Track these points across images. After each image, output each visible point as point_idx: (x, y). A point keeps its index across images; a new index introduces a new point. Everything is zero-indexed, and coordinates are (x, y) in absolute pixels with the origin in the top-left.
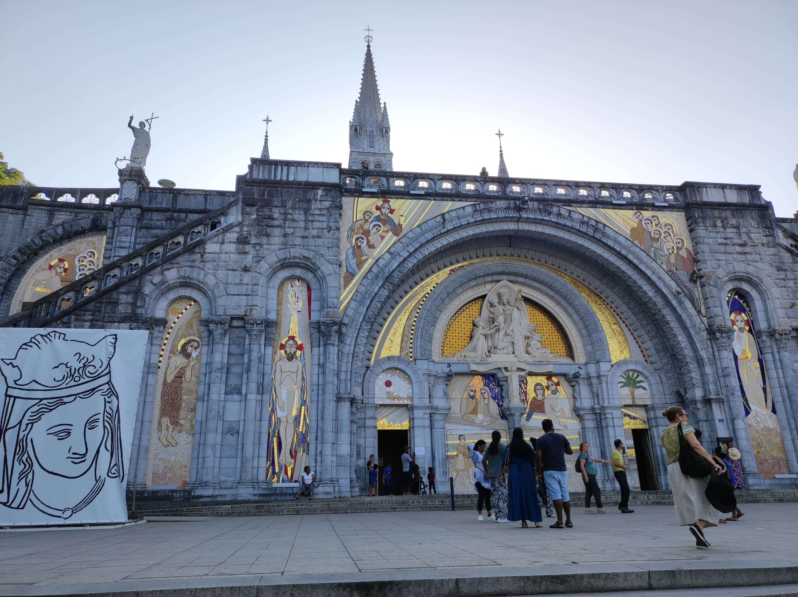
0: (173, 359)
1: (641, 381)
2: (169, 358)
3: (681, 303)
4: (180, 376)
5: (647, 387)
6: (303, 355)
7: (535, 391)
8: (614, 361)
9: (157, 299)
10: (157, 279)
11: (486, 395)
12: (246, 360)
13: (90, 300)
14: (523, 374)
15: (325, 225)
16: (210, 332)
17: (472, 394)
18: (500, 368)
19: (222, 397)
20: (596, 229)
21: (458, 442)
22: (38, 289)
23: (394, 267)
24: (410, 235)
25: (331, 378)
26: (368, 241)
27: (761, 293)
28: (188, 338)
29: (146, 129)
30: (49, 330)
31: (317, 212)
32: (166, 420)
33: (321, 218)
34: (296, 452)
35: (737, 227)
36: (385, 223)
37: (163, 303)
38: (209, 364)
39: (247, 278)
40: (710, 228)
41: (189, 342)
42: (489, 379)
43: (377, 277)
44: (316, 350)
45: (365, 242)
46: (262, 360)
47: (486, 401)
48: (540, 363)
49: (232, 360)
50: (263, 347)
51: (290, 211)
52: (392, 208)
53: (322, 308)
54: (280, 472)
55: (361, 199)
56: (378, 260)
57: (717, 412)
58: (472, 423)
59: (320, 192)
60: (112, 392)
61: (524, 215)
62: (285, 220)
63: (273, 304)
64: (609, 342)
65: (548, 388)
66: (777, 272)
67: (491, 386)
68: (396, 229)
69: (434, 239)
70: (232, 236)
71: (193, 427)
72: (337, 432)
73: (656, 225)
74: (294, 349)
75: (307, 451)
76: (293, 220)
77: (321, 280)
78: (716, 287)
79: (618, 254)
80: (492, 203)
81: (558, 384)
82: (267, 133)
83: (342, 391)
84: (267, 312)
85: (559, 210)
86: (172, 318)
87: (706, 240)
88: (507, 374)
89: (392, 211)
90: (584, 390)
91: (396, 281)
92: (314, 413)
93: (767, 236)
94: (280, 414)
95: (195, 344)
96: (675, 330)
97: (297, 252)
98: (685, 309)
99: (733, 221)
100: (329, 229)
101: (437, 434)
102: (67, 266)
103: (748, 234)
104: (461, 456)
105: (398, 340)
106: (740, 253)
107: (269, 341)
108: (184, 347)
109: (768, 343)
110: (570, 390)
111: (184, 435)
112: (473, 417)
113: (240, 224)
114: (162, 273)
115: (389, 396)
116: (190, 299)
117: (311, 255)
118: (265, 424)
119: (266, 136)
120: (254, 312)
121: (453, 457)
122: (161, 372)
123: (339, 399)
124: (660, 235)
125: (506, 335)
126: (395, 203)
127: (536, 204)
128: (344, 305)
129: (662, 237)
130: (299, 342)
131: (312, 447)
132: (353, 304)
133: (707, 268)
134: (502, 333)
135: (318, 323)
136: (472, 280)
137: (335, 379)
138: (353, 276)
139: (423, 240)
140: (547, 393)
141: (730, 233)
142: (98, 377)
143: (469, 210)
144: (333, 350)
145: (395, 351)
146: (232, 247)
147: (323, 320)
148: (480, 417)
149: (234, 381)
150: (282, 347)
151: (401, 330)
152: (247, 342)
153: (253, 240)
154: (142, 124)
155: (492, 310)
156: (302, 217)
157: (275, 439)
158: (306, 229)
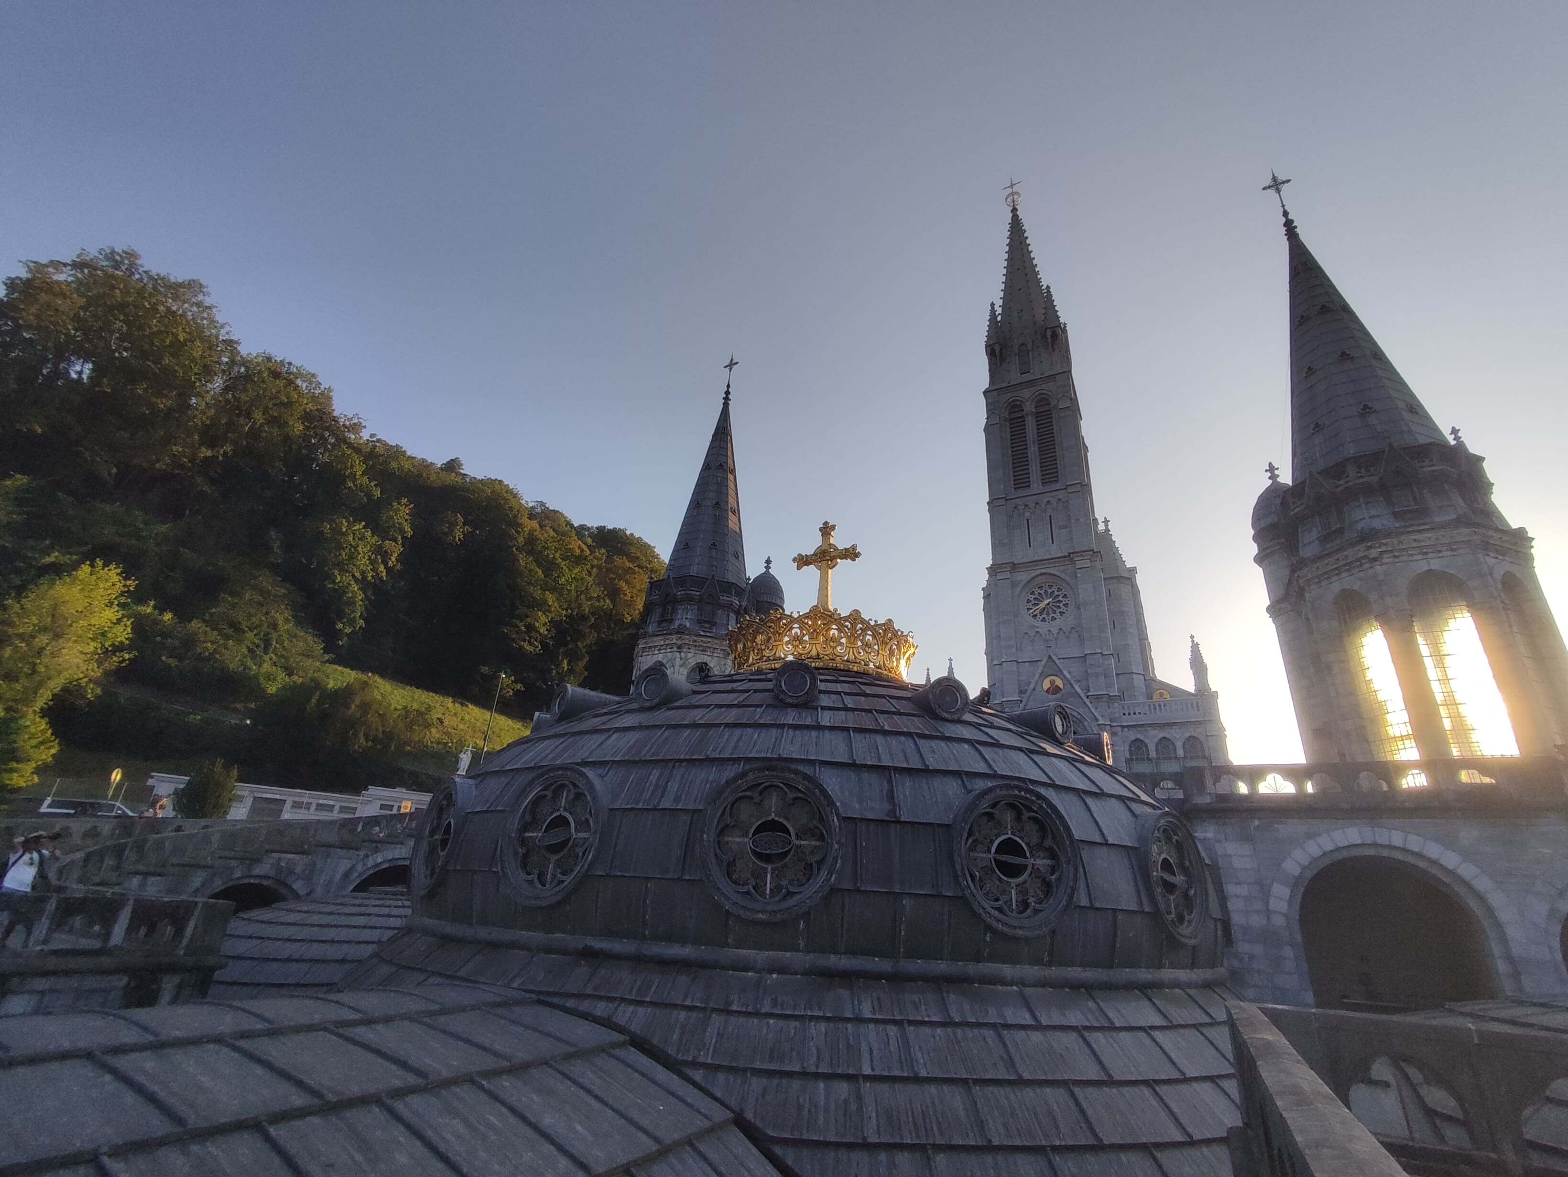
82: (728, 386)
119: (727, 393)
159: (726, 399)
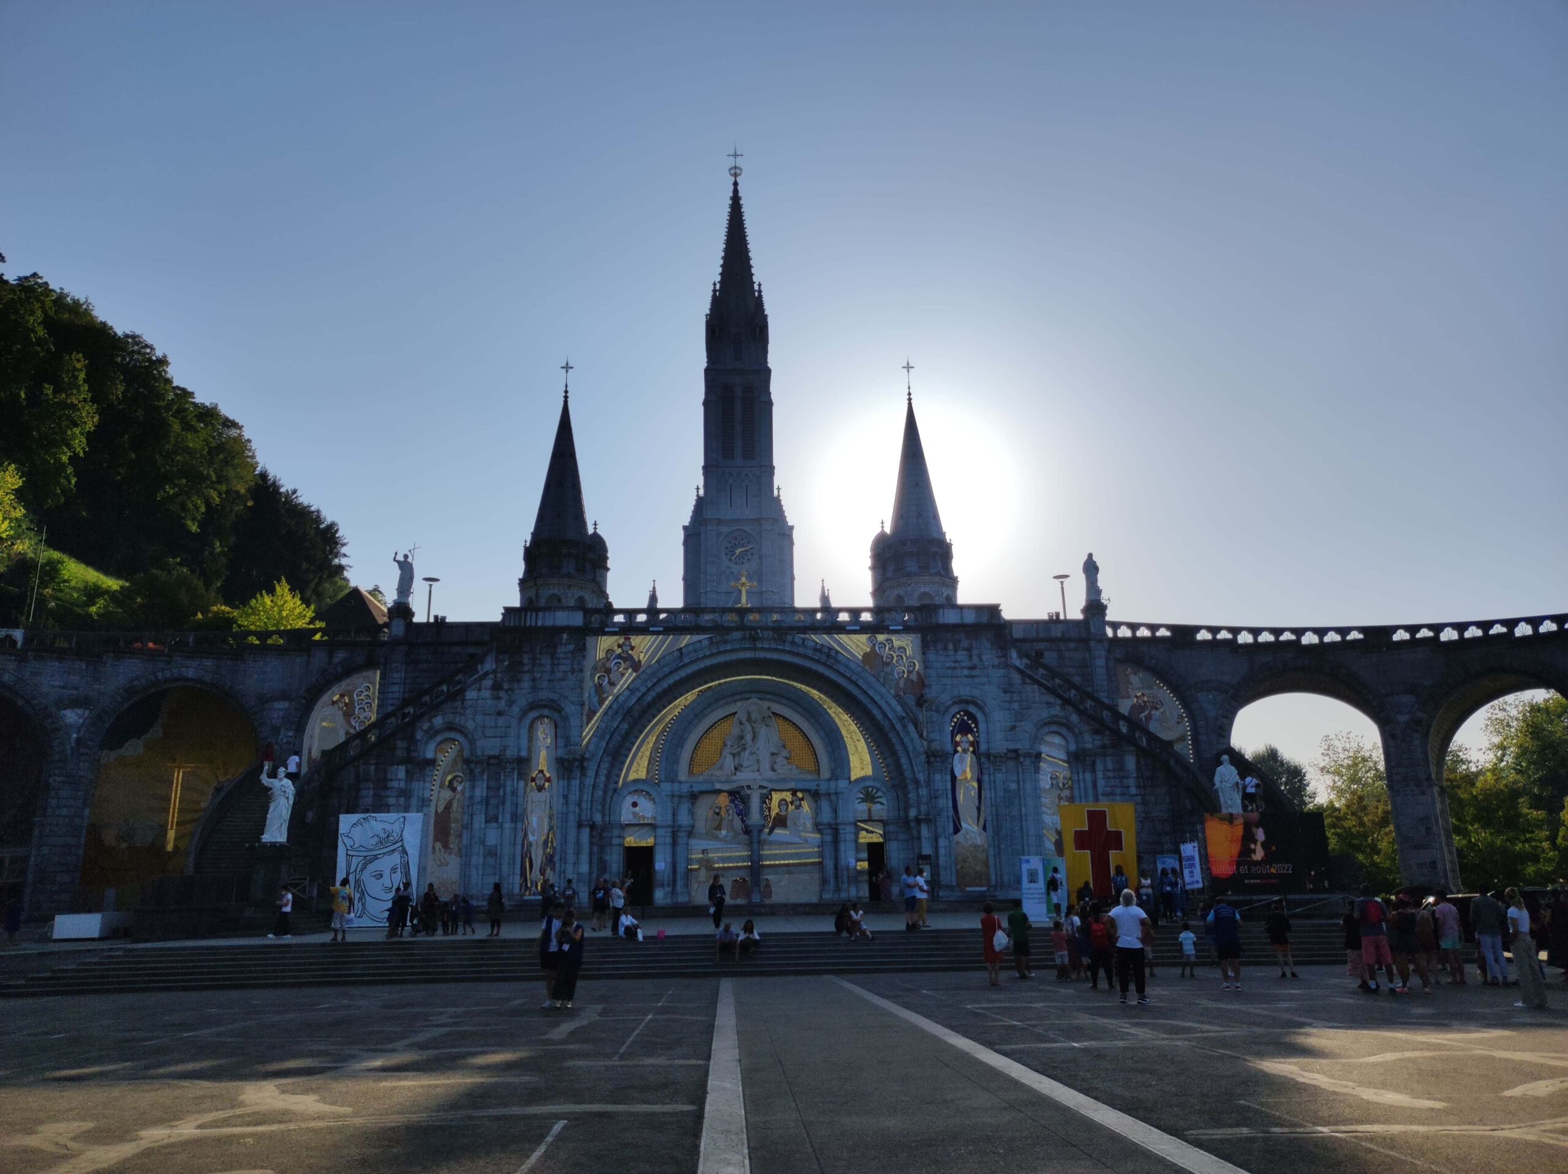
0: (442, 792)
1: (879, 797)
2: (439, 792)
3: (905, 727)
4: (448, 806)
5: (884, 802)
6: (551, 786)
7: (779, 806)
8: (853, 778)
9: (427, 742)
10: (426, 726)
11: (731, 811)
12: (501, 793)
13: (374, 745)
14: (765, 791)
15: (569, 668)
16: (472, 771)
17: (717, 810)
18: (743, 787)
19: (483, 825)
20: (829, 656)
21: (701, 856)
22: (324, 724)
23: (633, 702)
24: (649, 671)
25: (573, 807)
26: (609, 679)
27: (985, 714)
28: (454, 774)
29: (410, 560)
30: (367, 815)
31: (562, 655)
32: (438, 845)
33: (565, 661)
34: (545, 870)
35: (969, 649)
36: (625, 660)
37: (432, 746)
38: (471, 797)
39: (501, 722)
40: (941, 652)
41: (455, 777)
42: (735, 797)
43: (617, 712)
44: (561, 782)
45: (607, 680)
46: (514, 793)
47: (730, 817)
48: (784, 780)
49: (491, 793)
50: (516, 781)
51: (538, 656)
52: (633, 644)
53: (566, 745)
54: (532, 886)
55: (604, 638)
56: (618, 697)
57: (925, 831)
58: (716, 838)
59: (565, 636)
60: (404, 852)
61: (759, 645)
62: (534, 665)
63: (524, 742)
64: (851, 759)
65: (792, 803)
66: (1003, 695)
67: (737, 802)
68: (636, 666)
69: (671, 672)
70: (488, 682)
71: (460, 850)
72: (578, 853)
73: (890, 649)
74: (543, 782)
75: (553, 869)
76: (541, 665)
77: (566, 719)
78: (937, 712)
79: (849, 679)
80: (728, 634)
81: (802, 799)
82: (566, 386)
83: (583, 818)
84: (519, 750)
85: (793, 638)
86: (440, 757)
87: (935, 664)
88: (748, 792)
89: (632, 648)
90: (825, 806)
91: (636, 714)
92: (558, 836)
93: (999, 657)
94: (531, 838)
95: (460, 779)
96: (899, 752)
97: (544, 695)
98: (908, 733)
99: (965, 644)
100: (573, 671)
101: (680, 849)
102: (347, 701)
103: (980, 656)
104: (703, 869)
105: (645, 763)
106: (967, 677)
107: (522, 775)
108: (451, 782)
109: (987, 765)
110: (814, 805)
111: (453, 857)
112: (717, 832)
113: (495, 672)
114: (430, 720)
115: (635, 814)
116: (454, 740)
117: (556, 697)
118: (519, 847)
120: (508, 752)
121: (695, 870)
122: (433, 805)
123: (580, 826)
124: (893, 658)
125: (752, 753)
126: (636, 640)
127: (771, 633)
128: (586, 740)
129: (894, 661)
130: (548, 775)
131: (557, 866)
132: (595, 740)
133: (930, 693)
134: (747, 752)
135: (562, 759)
136: (720, 700)
137: (577, 808)
138: (594, 713)
139: (660, 675)
140: (791, 808)
141: (962, 655)
142: (396, 842)
143: (706, 643)
144: (576, 783)
145: (642, 775)
146: (486, 694)
147: (565, 757)
148: (724, 832)
149: (492, 812)
150: (533, 780)
151: (648, 753)
152: (502, 777)
153: (506, 686)
154: (406, 556)
155: (742, 727)
156: (549, 661)
157: (527, 860)
158: (552, 672)
159: (566, 397)
